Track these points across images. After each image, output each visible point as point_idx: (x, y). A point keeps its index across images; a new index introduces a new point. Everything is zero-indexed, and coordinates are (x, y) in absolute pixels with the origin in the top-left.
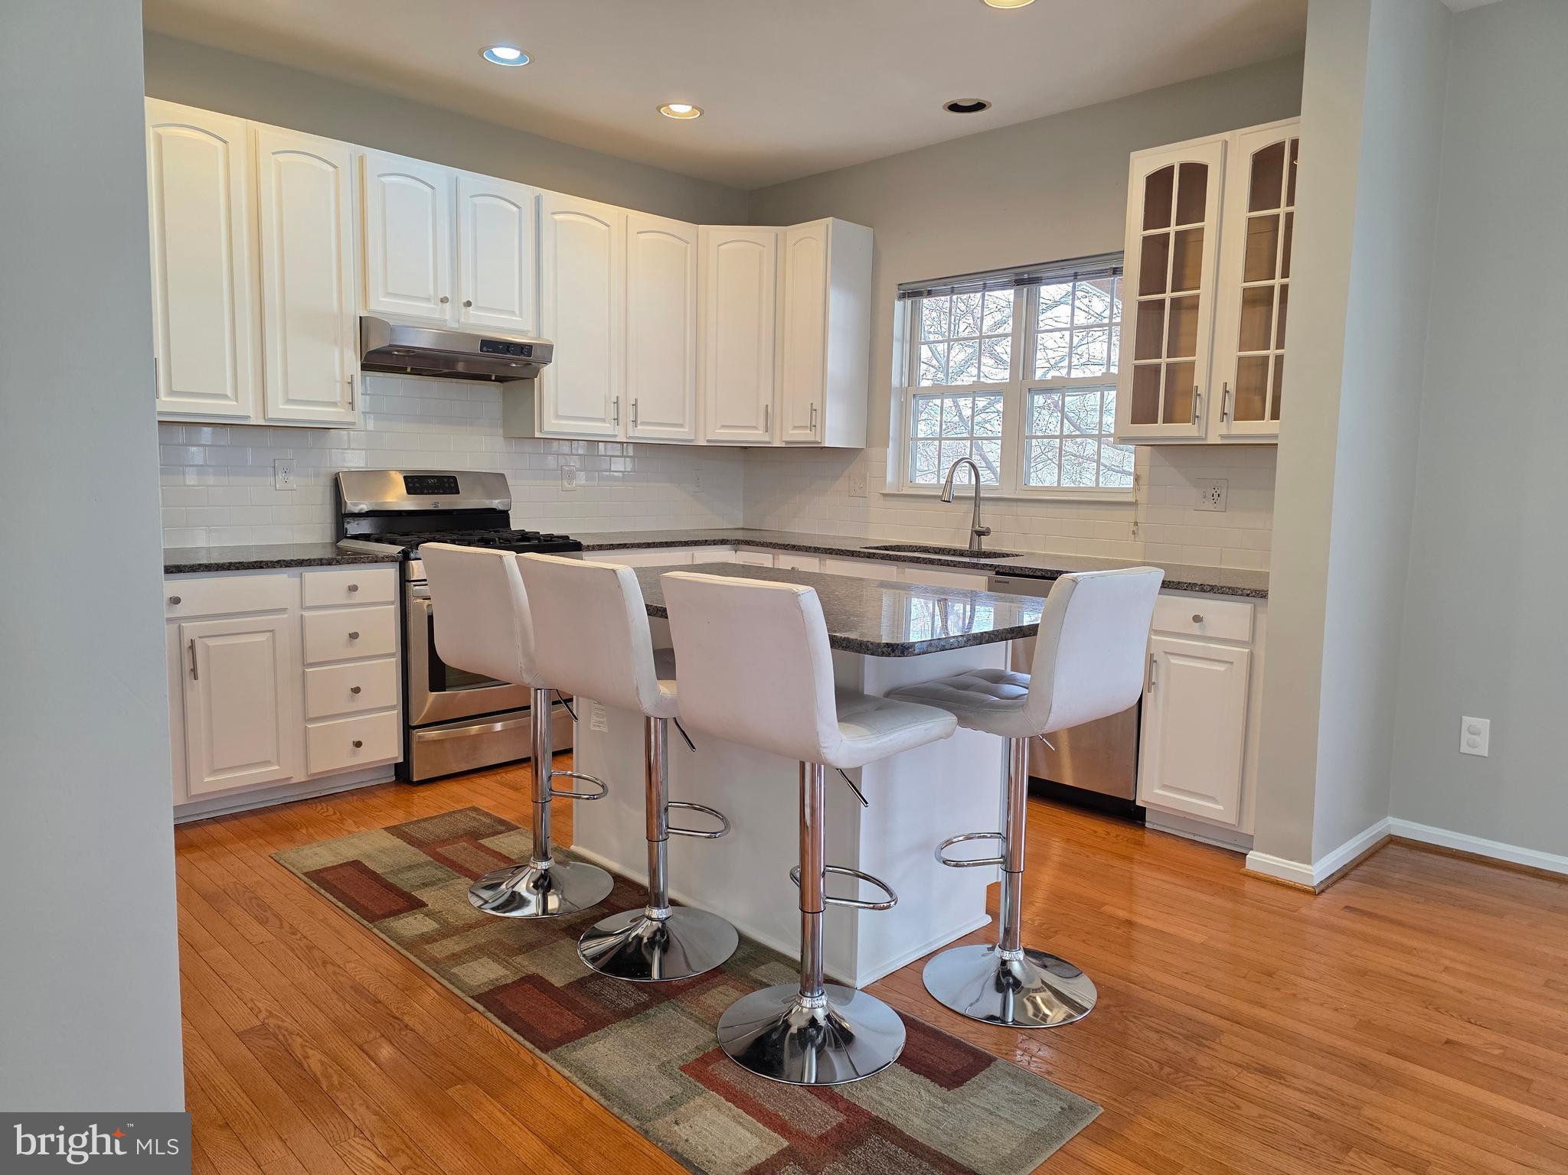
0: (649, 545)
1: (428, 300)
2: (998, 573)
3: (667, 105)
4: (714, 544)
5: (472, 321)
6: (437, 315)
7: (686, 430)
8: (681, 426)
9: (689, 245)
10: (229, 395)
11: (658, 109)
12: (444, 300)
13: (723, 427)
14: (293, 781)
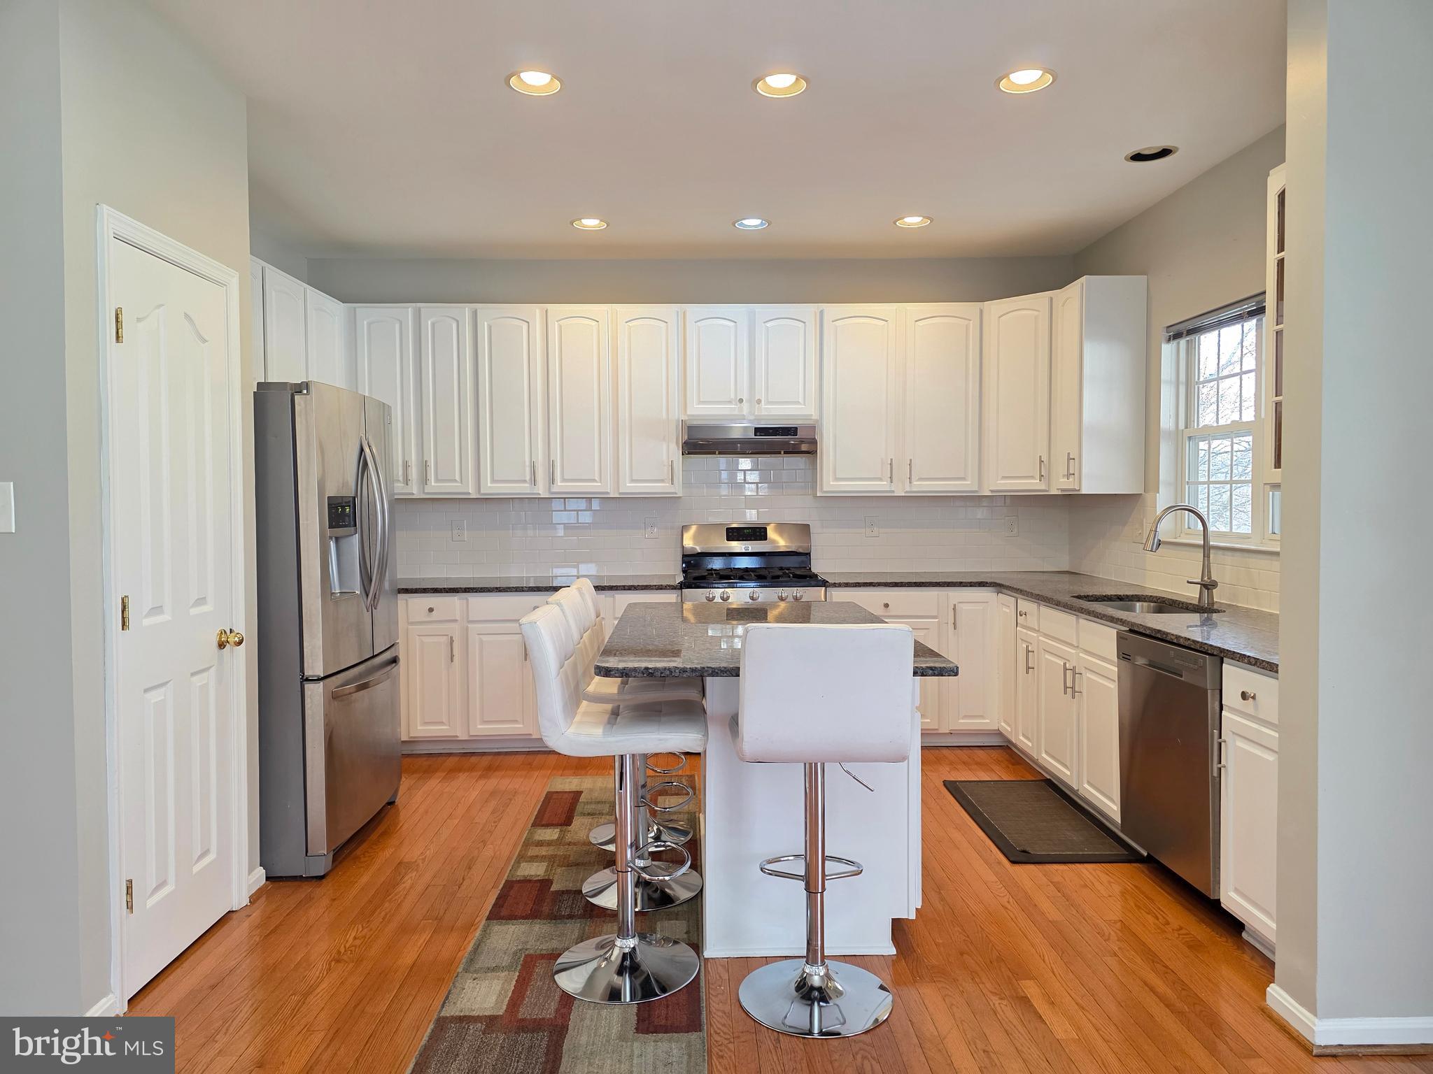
0: (896, 585)
1: (730, 402)
2: (1131, 631)
3: (903, 218)
4: (971, 586)
5: (764, 413)
6: (736, 412)
7: (969, 483)
8: (964, 479)
9: (971, 322)
10: (596, 478)
11: (895, 223)
12: (741, 400)
13: (1004, 478)
14: (534, 737)
